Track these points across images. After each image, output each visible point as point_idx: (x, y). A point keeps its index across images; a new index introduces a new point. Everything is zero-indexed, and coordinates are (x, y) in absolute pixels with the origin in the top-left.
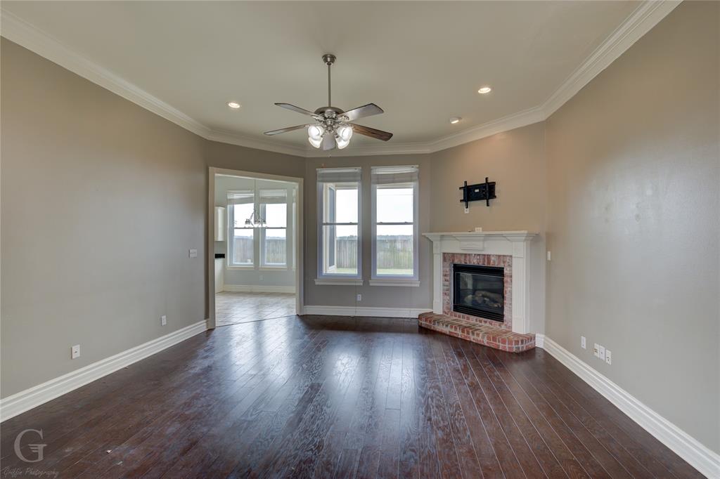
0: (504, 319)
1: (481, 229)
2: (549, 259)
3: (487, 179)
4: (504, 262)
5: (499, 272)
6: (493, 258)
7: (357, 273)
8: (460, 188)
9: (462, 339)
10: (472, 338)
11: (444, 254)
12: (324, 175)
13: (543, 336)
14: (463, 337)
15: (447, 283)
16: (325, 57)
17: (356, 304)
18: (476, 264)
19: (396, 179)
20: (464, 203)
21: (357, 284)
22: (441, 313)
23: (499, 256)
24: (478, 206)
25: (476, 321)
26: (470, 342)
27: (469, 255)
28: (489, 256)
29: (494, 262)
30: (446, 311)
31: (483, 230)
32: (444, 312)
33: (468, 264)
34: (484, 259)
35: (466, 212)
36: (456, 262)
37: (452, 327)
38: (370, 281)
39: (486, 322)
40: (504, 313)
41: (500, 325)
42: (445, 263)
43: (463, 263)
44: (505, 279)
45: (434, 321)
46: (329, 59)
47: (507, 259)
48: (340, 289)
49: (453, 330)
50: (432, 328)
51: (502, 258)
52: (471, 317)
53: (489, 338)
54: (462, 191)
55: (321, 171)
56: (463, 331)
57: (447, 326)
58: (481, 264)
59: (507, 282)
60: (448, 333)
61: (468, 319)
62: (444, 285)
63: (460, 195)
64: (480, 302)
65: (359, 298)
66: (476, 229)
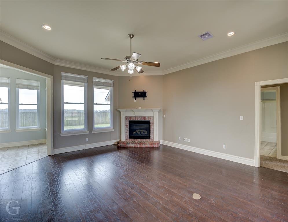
0: (151, 137)
1: (141, 107)
2: (164, 117)
3: (144, 90)
4: (150, 119)
5: (149, 122)
6: (146, 118)
7: (84, 128)
8: (133, 92)
9: (139, 147)
10: (144, 146)
11: (126, 117)
12: (66, 77)
13: (162, 141)
14: (140, 146)
15: (127, 128)
16: (130, 35)
17: (85, 143)
18: (140, 120)
19: (104, 85)
20: (134, 98)
21: (86, 133)
22: (125, 140)
23: (149, 117)
24: (140, 100)
25: (140, 140)
26: (143, 147)
27: (137, 117)
28: (145, 117)
29: (147, 119)
30: (127, 139)
31: (142, 108)
32: (126, 139)
33: (137, 120)
34: (143, 118)
35: (135, 101)
36: (132, 120)
37: (135, 144)
38: (92, 131)
39: (144, 140)
40: (151, 136)
41: (149, 140)
42: (127, 121)
43: (135, 120)
44: (151, 124)
45: (127, 143)
46: (132, 36)
47: (152, 118)
48: (76, 137)
49: (136, 145)
50: (126, 146)
51: (150, 117)
52: (138, 139)
53: (150, 144)
54: (133, 93)
55: (64, 74)
56: (140, 144)
57: (133, 144)
58: (142, 120)
59: (151, 125)
60: (133, 146)
61: (137, 140)
62: (126, 129)
63: (133, 95)
64: (139, 134)
65: (87, 140)
66: (139, 107)
